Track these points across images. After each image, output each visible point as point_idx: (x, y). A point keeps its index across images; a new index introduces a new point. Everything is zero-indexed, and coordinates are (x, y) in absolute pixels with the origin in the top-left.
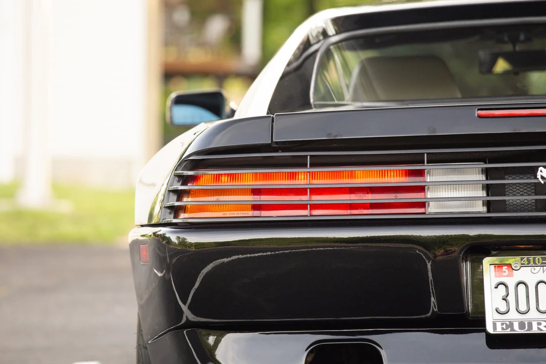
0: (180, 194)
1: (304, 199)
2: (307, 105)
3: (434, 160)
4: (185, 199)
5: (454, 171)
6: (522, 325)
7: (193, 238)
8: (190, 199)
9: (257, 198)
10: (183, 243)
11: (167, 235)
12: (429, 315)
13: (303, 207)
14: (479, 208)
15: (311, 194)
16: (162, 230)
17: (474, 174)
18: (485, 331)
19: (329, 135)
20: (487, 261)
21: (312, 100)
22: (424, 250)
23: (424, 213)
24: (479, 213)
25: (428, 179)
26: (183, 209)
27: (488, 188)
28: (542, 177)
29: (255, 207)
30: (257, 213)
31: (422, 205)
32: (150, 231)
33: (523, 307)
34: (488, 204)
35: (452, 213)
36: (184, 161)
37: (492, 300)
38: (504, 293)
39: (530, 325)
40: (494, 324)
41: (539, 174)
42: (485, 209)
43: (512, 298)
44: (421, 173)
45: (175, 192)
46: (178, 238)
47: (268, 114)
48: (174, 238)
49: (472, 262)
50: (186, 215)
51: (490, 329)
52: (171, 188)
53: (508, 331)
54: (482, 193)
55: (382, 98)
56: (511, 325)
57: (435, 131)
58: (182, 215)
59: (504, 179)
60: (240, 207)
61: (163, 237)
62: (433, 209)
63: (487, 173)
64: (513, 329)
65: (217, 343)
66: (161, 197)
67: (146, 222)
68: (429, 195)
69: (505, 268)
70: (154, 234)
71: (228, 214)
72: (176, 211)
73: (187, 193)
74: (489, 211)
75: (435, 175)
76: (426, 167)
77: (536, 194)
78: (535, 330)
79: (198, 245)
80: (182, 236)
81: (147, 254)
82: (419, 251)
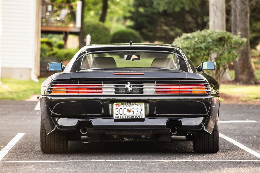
0: (51, 89)
1: (77, 90)
2: (80, 70)
3: (104, 83)
4: (52, 90)
5: (109, 85)
6: (121, 117)
7: (53, 98)
8: (53, 90)
9: (67, 90)
10: (51, 99)
11: (48, 97)
12: (102, 114)
13: (77, 92)
14: (113, 93)
15: (79, 90)
16: (47, 96)
17: (113, 86)
18: (113, 118)
19: (83, 77)
20: (114, 104)
21: (81, 68)
22: (102, 102)
23: (102, 94)
24: (113, 94)
25: (103, 87)
26: (52, 92)
27: (115, 89)
28: (126, 87)
29: (67, 92)
30: (67, 93)
31: (102, 92)
32: (44, 96)
33: (121, 113)
34: (115, 92)
35: (108, 94)
36: (52, 82)
37: (115, 112)
38: (117, 110)
39: (122, 117)
40: (115, 117)
41: (125, 86)
42: (114, 93)
43: (119, 112)
44: (101, 86)
45: (50, 88)
46: (50, 98)
47: (70, 72)
48: (49, 98)
49: (111, 104)
50: (52, 93)
51: (114, 118)
52: (49, 88)
53: (118, 118)
54: (114, 90)
55: (97, 67)
56: (118, 117)
57: (105, 77)
58: (51, 93)
59: (119, 87)
60: (63, 92)
61: (47, 98)
62: (104, 93)
63: (115, 86)
64: (119, 118)
65: (58, 120)
66: (47, 89)
67: (43, 95)
68: (103, 90)
69: (118, 105)
70: (45, 97)
71: (61, 93)
72: (50, 92)
73: (53, 89)
74: (115, 94)
75: (105, 86)
76: (103, 84)
77: (125, 90)
78: (123, 118)
79: (54, 100)
80: (51, 98)
81: (44, 102)
82: (100, 102)
